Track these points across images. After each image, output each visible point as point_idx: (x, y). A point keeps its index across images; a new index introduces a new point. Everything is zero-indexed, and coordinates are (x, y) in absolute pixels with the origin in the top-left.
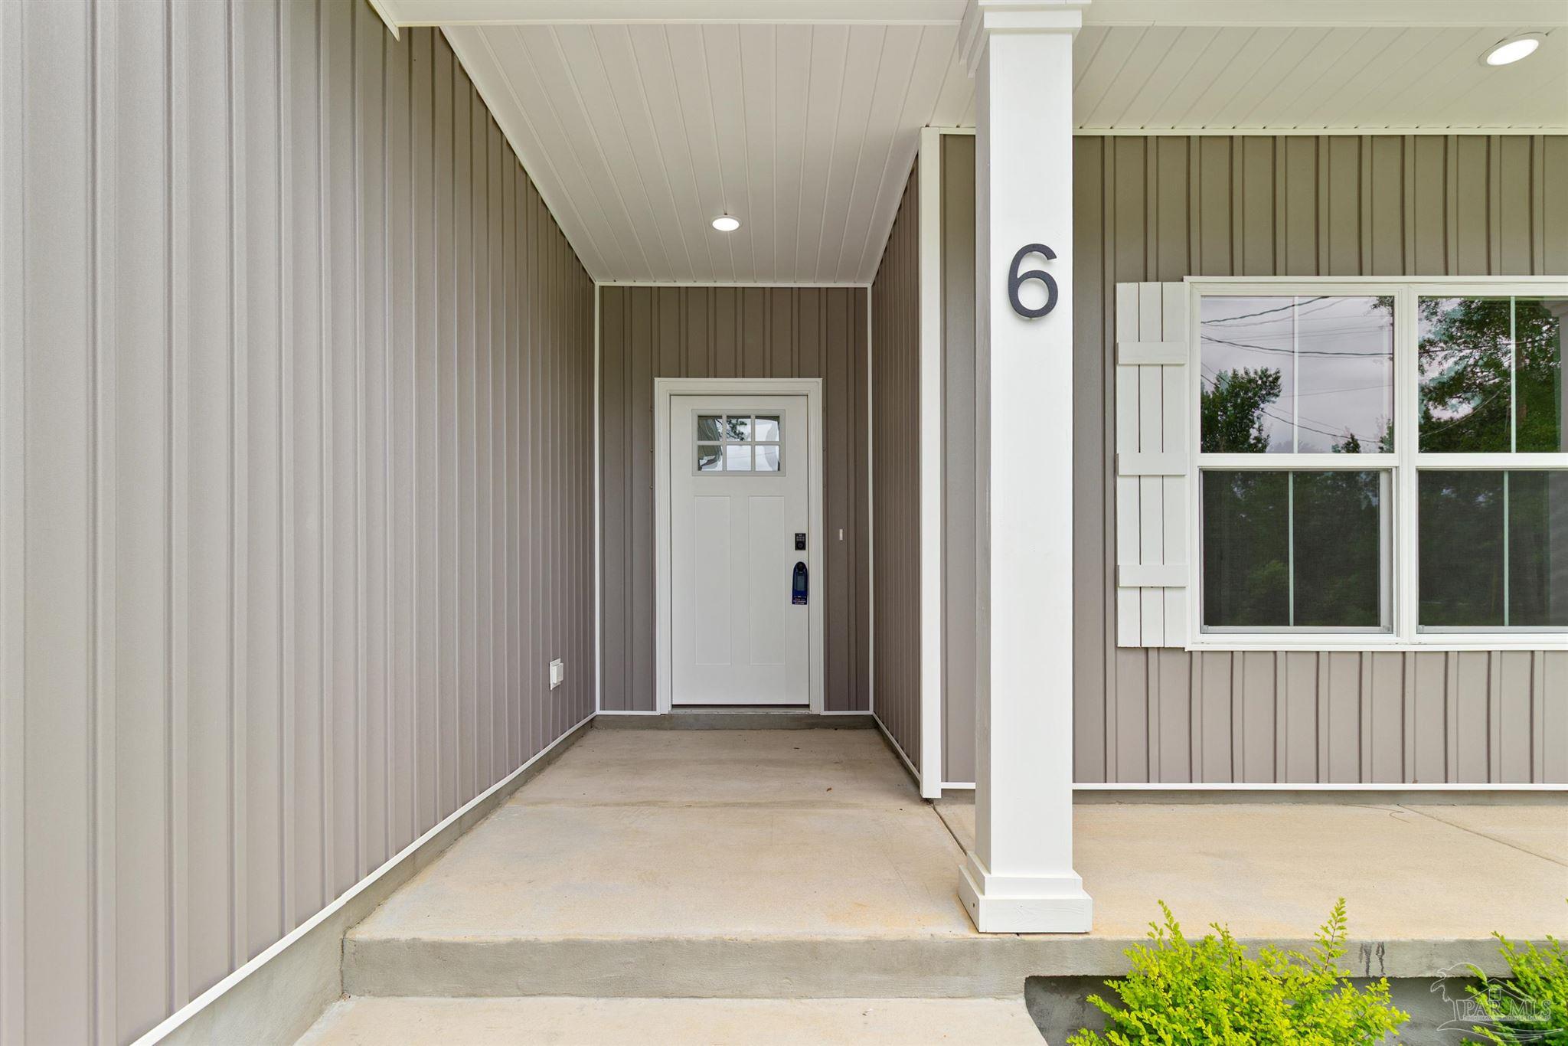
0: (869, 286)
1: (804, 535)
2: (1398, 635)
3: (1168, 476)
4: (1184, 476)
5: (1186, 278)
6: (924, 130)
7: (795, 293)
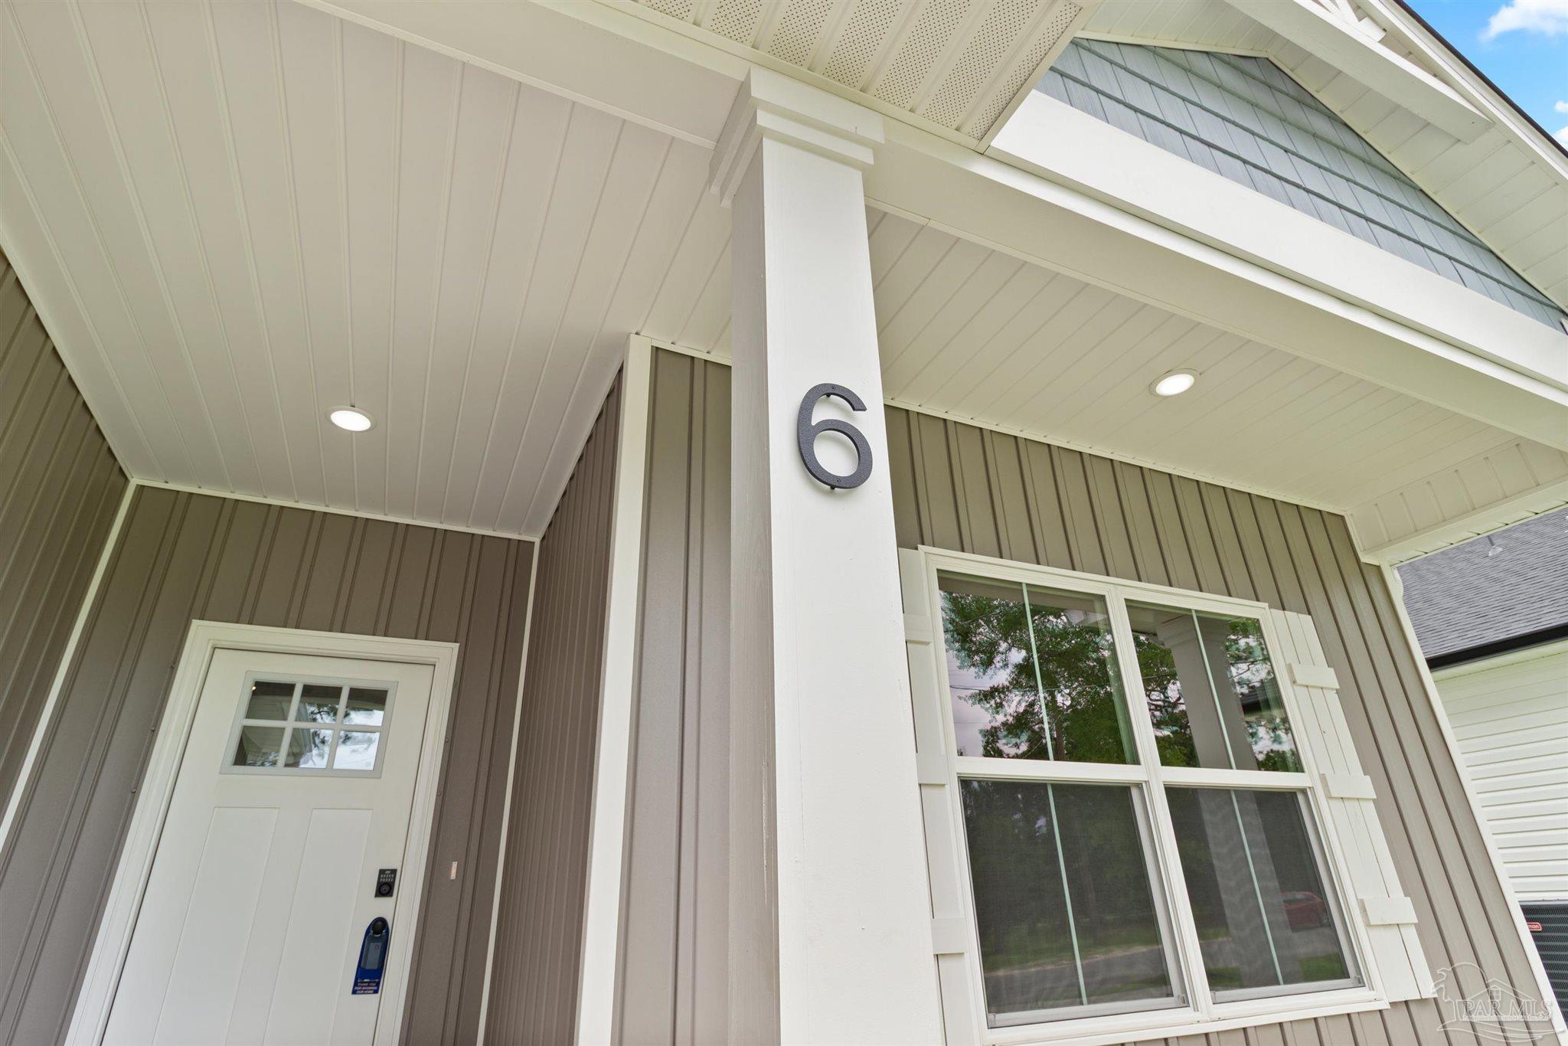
0: (537, 540)
1: (394, 872)
2: (1196, 1009)
3: (926, 785)
4: (944, 785)
5: (920, 546)
6: (633, 337)
7: (439, 537)
